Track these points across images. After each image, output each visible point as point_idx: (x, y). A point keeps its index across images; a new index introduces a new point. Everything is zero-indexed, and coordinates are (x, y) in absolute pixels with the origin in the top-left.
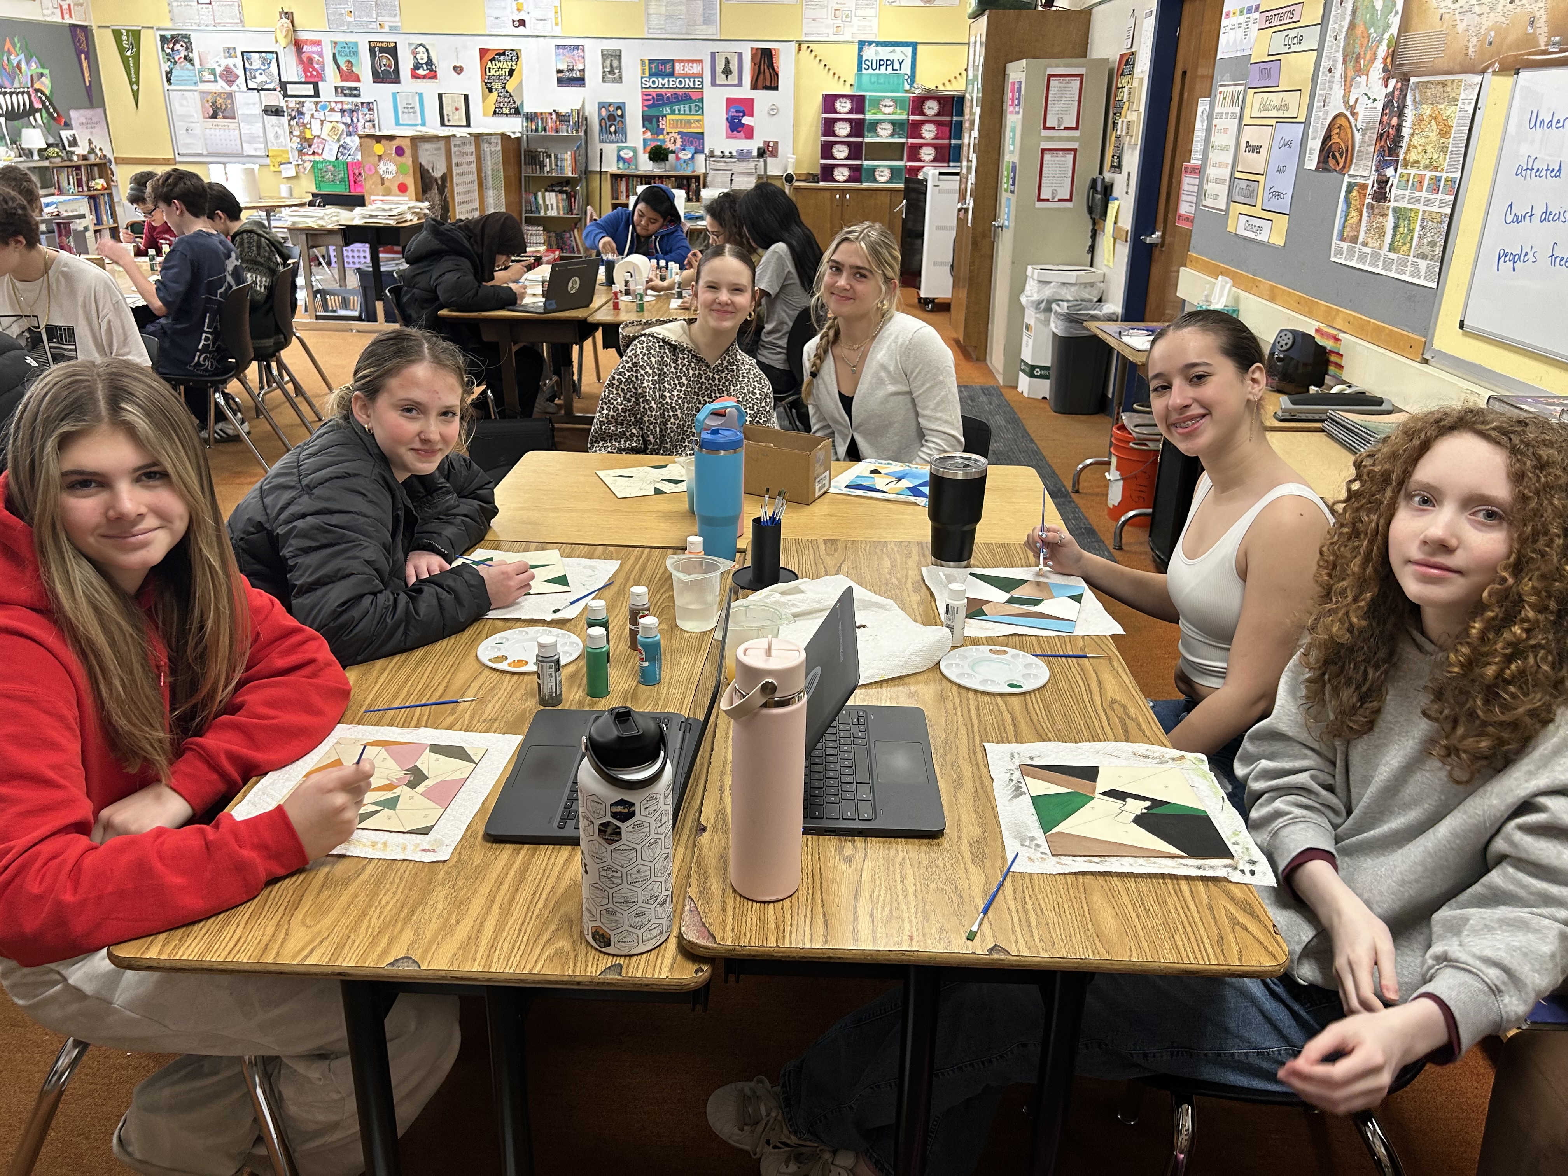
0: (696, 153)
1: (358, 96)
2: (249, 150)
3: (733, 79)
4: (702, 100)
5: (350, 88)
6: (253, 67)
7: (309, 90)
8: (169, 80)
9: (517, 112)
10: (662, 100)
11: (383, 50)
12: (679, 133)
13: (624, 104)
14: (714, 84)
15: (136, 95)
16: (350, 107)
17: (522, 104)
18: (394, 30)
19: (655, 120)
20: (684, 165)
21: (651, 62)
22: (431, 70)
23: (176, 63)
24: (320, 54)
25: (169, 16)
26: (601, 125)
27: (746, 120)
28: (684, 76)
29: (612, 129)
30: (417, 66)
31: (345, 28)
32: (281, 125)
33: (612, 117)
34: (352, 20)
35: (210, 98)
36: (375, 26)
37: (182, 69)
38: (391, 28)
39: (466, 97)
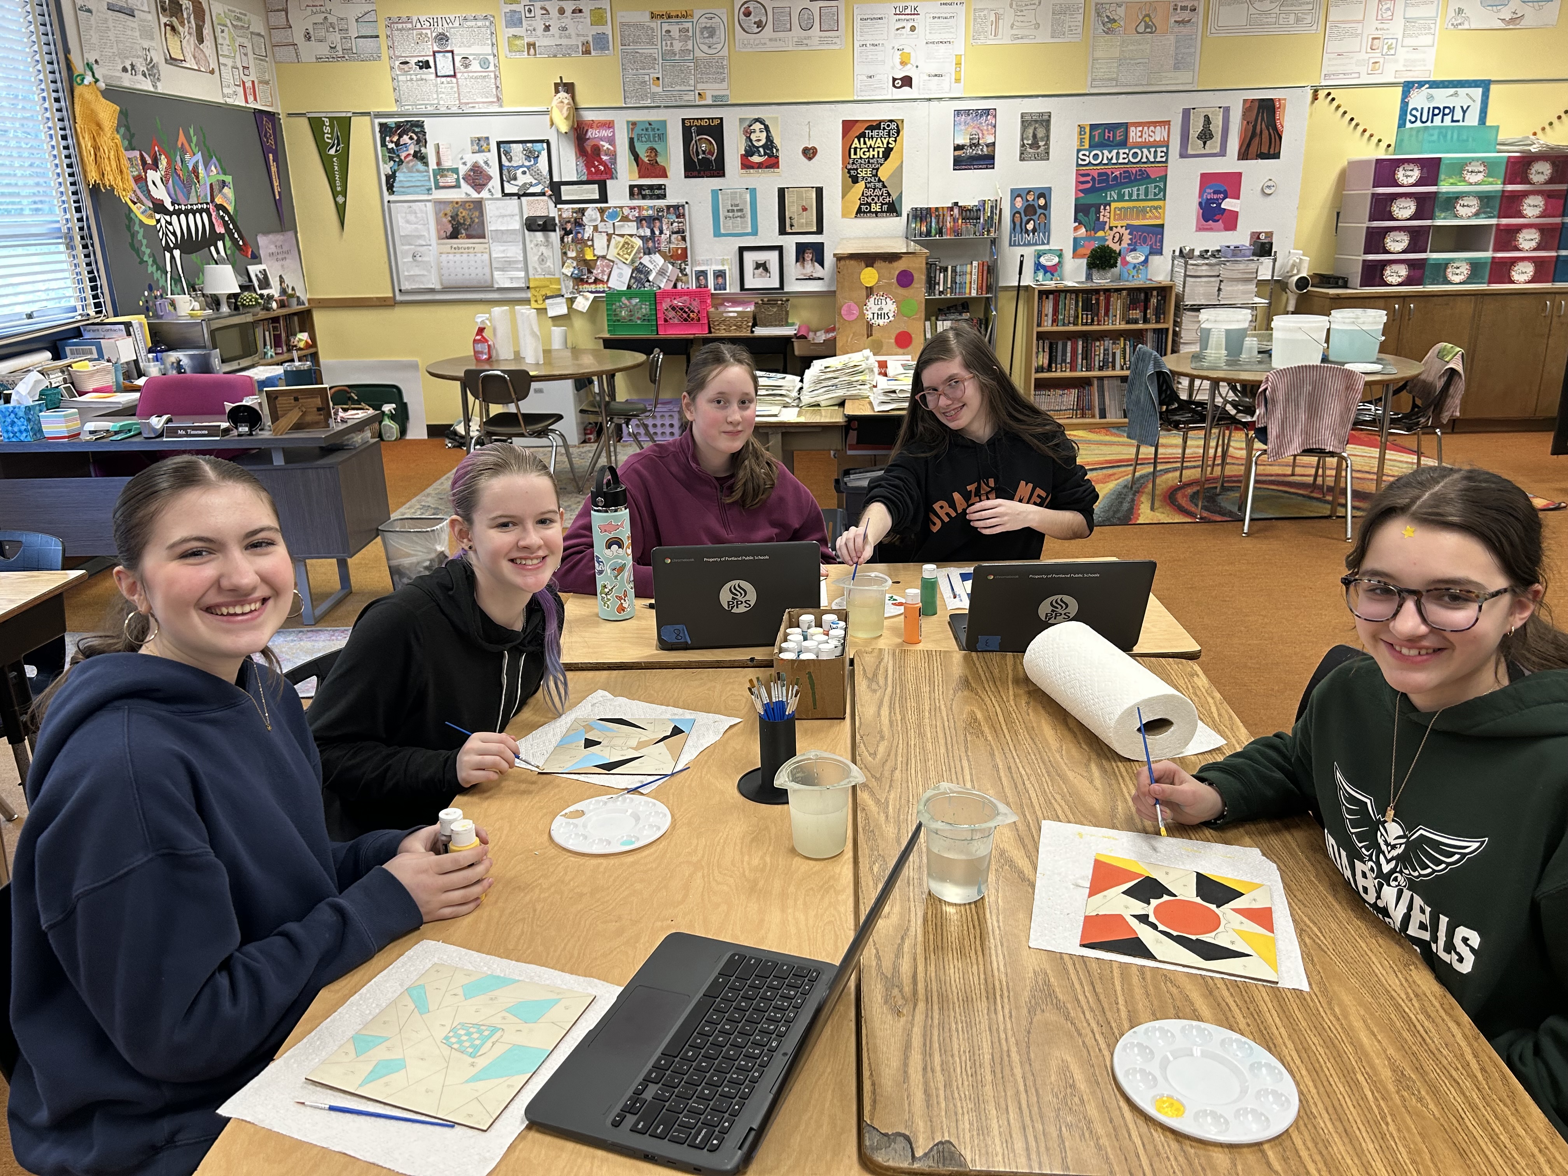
0: (1151, 253)
1: (663, 197)
2: (502, 280)
3: (1214, 145)
4: (1164, 179)
5: (651, 187)
6: (514, 163)
7: (593, 191)
8: (390, 188)
9: (893, 209)
10: (1107, 181)
11: (701, 130)
12: (1128, 227)
13: (1050, 188)
14: (1183, 155)
15: (341, 211)
16: (650, 212)
17: (900, 196)
18: (720, 102)
19: (1093, 209)
20: (1134, 272)
21: (1093, 127)
22: (771, 156)
23: (401, 162)
24: (611, 141)
25: (392, 97)
26: (1013, 222)
27: (1228, 204)
28: (1141, 146)
29: (1030, 226)
30: (751, 150)
31: (648, 102)
32: (548, 243)
33: (1030, 210)
34: (660, 89)
35: (449, 210)
36: (691, 98)
37: (410, 171)
38: (715, 98)
39: (819, 191)
